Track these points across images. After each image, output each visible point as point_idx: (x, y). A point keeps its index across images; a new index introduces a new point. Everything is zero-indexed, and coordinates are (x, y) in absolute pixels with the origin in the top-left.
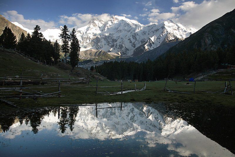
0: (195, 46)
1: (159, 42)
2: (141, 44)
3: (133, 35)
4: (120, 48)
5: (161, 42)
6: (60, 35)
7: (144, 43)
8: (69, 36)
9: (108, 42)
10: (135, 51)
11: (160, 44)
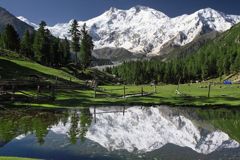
0: (237, 41)
1: (192, 37)
2: (170, 40)
3: (160, 28)
4: (143, 44)
5: (194, 36)
6: (69, 32)
7: (173, 38)
8: (80, 32)
9: (129, 37)
10: (162, 47)
11: (193, 38)
